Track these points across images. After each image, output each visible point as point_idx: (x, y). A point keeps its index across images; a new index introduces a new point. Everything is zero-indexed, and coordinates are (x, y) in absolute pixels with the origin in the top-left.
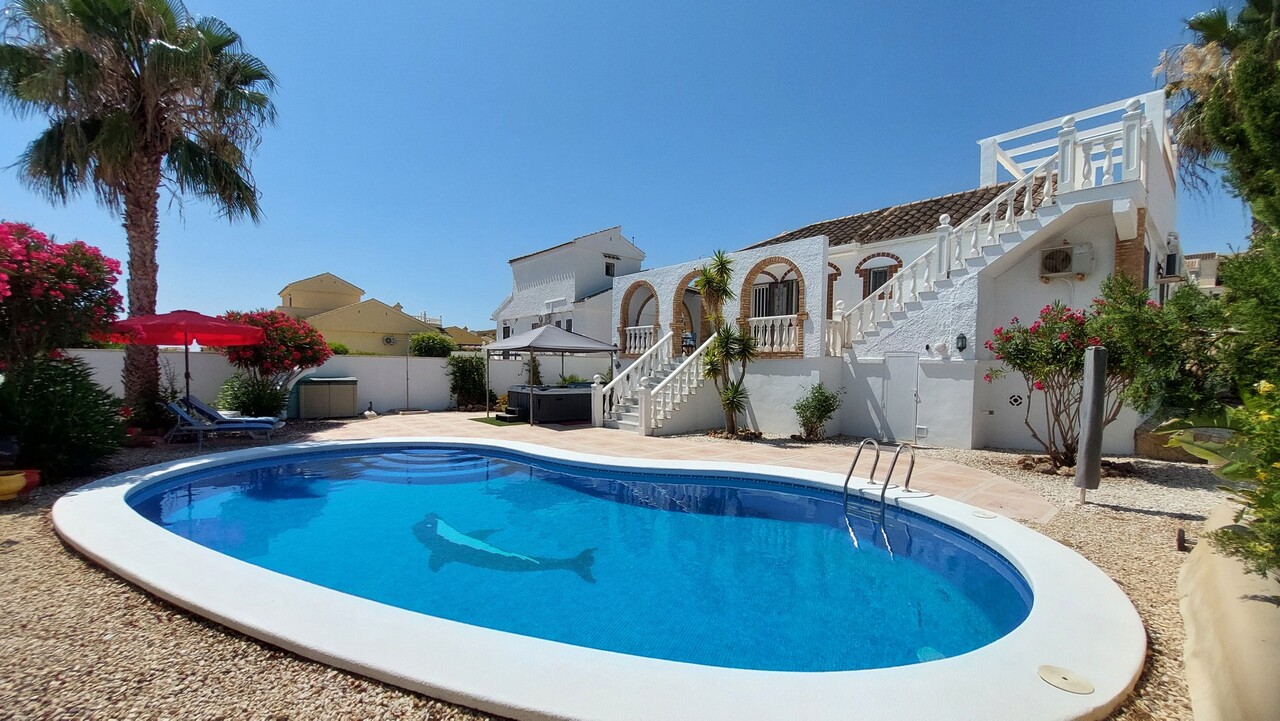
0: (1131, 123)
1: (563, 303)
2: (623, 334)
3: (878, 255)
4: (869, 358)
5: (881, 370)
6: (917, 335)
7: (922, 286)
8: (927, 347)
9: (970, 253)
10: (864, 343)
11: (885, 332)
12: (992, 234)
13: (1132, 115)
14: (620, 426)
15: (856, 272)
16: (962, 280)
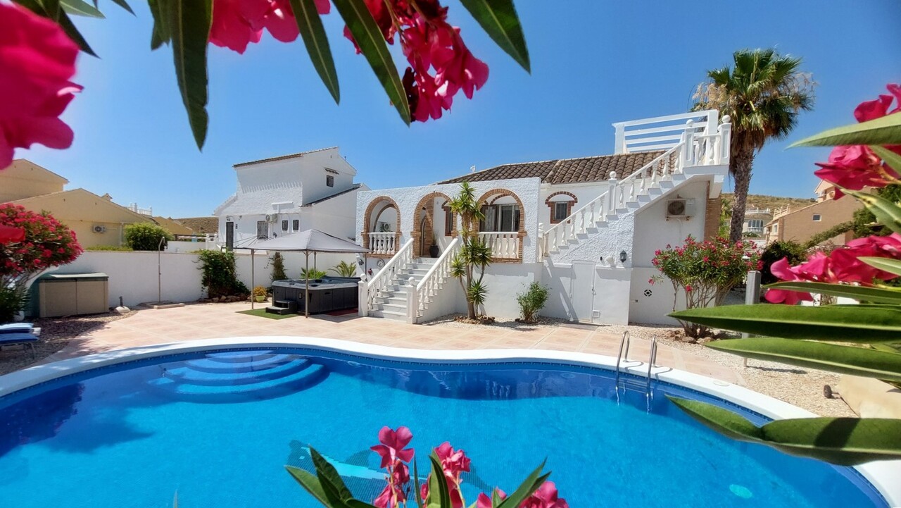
0: (726, 130)
1: (291, 206)
2: (366, 238)
3: (561, 193)
4: (562, 264)
5: (570, 273)
6: (594, 250)
7: (597, 218)
8: (601, 258)
9: (629, 199)
10: (559, 253)
11: (572, 247)
12: (643, 187)
13: (726, 125)
14: (384, 315)
15: (546, 203)
16: (624, 215)
